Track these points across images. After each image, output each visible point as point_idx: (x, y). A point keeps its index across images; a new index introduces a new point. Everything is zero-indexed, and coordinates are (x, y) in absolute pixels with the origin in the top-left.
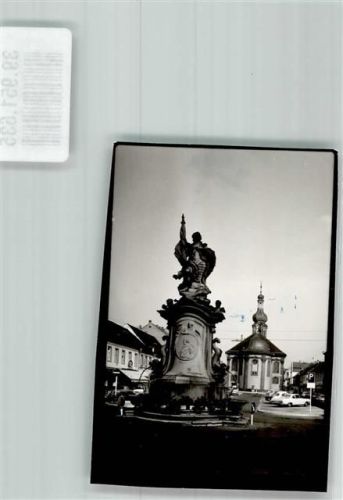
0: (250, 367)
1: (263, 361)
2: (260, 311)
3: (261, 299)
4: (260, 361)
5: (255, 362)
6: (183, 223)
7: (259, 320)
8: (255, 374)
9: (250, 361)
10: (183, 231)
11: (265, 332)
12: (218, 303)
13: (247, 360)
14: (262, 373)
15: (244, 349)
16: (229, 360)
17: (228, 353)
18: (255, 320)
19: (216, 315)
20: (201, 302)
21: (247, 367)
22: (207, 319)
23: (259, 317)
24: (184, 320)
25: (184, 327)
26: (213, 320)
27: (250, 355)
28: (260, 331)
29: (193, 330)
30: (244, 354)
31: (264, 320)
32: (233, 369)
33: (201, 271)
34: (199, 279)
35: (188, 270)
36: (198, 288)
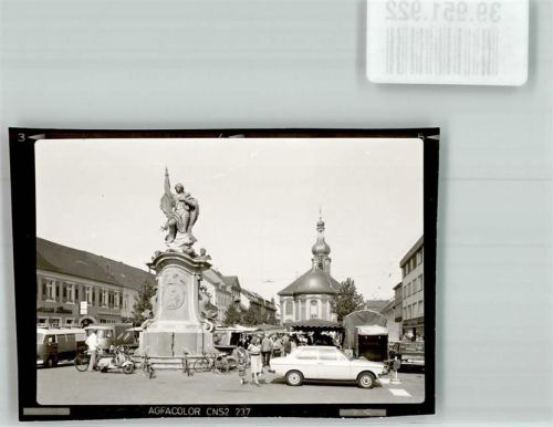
0: (308, 309)
1: (324, 301)
2: (322, 241)
3: (321, 226)
4: (319, 301)
5: (314, 302)
6: (167, 175)
7: (322, 255)
8: (314, 317)
9: (308, 301)
10: (168, 184)
11: (329, 267)
12: (203, 252)
13: (304, 301)
14: (323, 315)
15: (299, 289)
16: (282, 302)
17: (281, 295)
18: (314, 253)
19: (200, 263)
20: (185, 252)
21: (304, 309)
22: (191, 268)
23: (319, 248)
24: (170, 271)
25: (170, 277)
26: (198, 269)
27: (308, 296)
28: (320, 265)
29: (178, 280)
30: (299, 294)
31: (327, 252)
32: (288, 313)
33: (184, 222)
34: (184, 229)
35: (172, 222)
36: (182, 238)
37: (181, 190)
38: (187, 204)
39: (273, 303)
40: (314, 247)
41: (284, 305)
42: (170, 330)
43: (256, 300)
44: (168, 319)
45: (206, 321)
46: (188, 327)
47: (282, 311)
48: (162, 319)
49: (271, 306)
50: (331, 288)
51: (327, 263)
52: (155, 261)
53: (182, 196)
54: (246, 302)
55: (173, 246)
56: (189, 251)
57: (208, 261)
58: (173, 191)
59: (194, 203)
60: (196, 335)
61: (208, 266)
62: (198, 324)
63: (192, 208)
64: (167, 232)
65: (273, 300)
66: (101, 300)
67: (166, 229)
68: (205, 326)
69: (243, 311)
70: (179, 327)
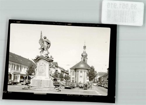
0: (79, 74)
1: (85, 72)
2: (85, 52)
3: (85, 47)
4: (83, 72)
5: (81, 72)
6: (41, 33)
7: (84, 57)
8: (81, 77)
9: (80, 72)
10: (41, 36)
11: (87, 61)
12: (51, 57)
13: (78, 71)
14: (84, 76)
15: (77, 68)
16: (71, 71)
17: (71, 69)
18: (82, 56)
19: (50, 60)
20: (46, 56)
21: (78, 74)
22: (48, 61)
23: (84, 54)
24: (41, 62)
25: (41, 64)
26: (50, 62)
27: (79, 70)
28: (84, 60)
29: (43, 64)
30: (77, 69)
31: (86, 56)
32: (73, 75)
33: (46, 47)
34: (46, 49)
35: (42, 47)
36: (45, 52)
37: (45, 38)
38: (47, 42)
39: (68, 71)
40: (82, 54)
41: (72, 72)
42: (41, 79)
43: (63, 70)
44: (40, 76)
45: (51, 77)
46: (46, 78)
47: (71, 74)
48: (38, 75)
49: (67, 72)
50: (87, 68)
51: (86, 59)
52: (37, 59)
53: (45, 40)
54: (59, 71)
55: (43, 55)
56: (47, 56)
57: (53, 60)
58: (43, 38)
59: (49, 42)
60: (48, 81)
61: (52, 61)
62: (49, 78)
63: (49, 43)
64: (41, 50)
65: (68, 70)
66: (14, 68)
67: (40, 49)
68: (51, 78)
69: (59, 74)
70: (43, 78)
